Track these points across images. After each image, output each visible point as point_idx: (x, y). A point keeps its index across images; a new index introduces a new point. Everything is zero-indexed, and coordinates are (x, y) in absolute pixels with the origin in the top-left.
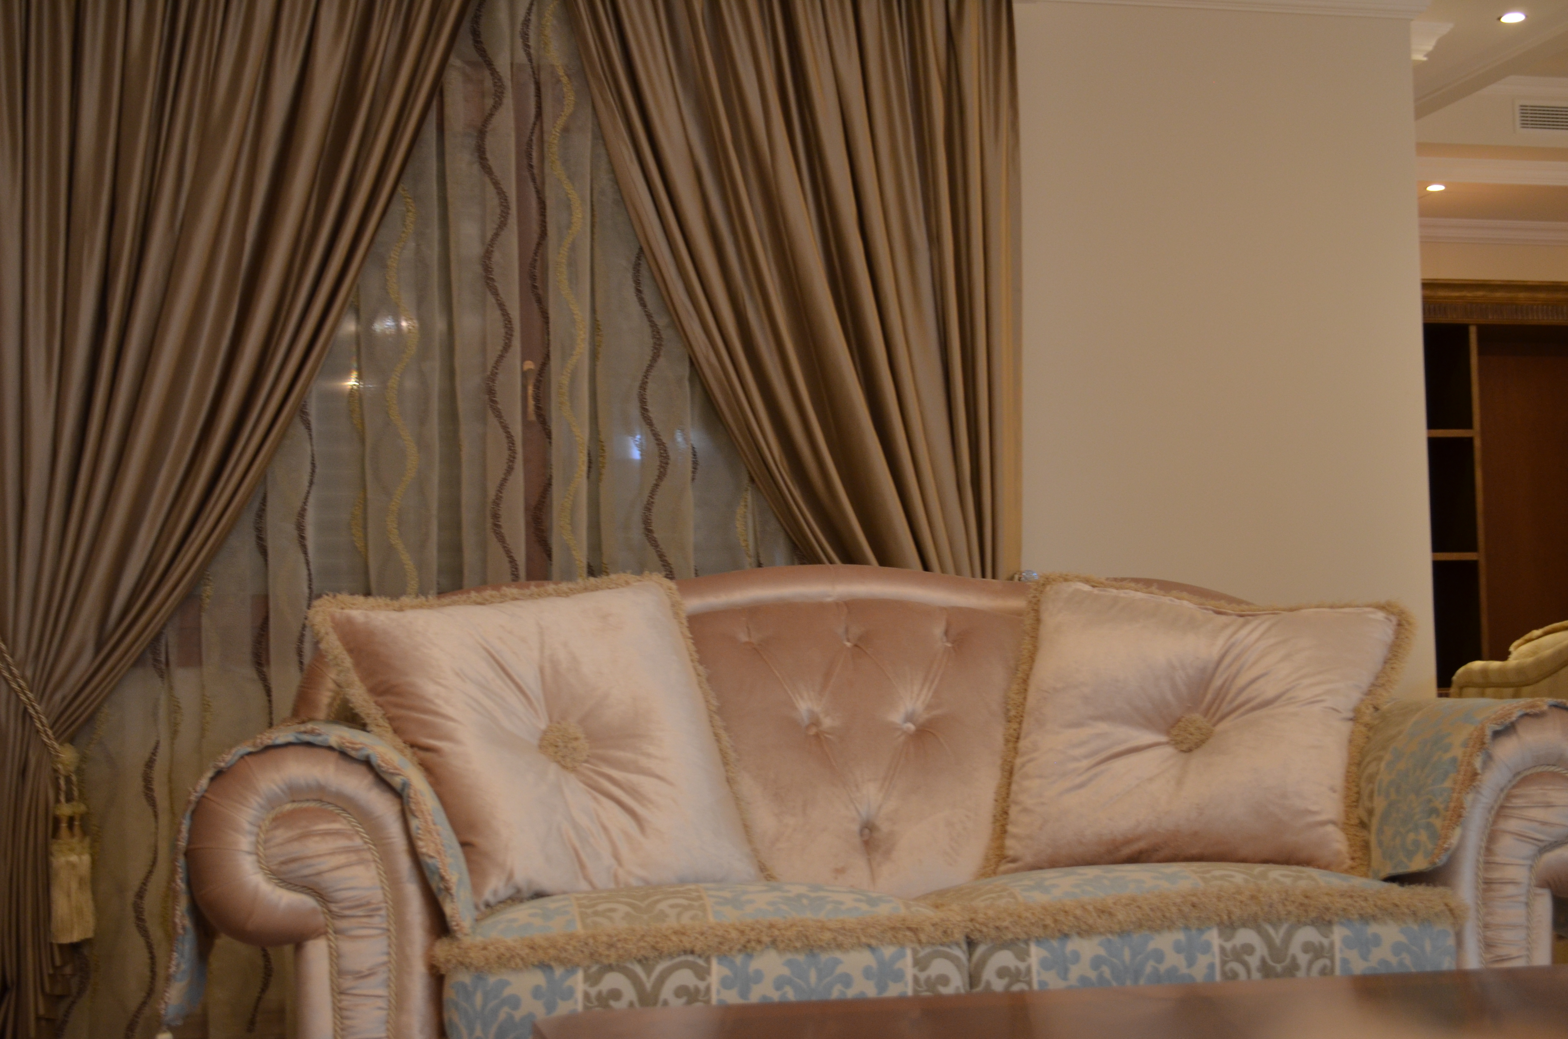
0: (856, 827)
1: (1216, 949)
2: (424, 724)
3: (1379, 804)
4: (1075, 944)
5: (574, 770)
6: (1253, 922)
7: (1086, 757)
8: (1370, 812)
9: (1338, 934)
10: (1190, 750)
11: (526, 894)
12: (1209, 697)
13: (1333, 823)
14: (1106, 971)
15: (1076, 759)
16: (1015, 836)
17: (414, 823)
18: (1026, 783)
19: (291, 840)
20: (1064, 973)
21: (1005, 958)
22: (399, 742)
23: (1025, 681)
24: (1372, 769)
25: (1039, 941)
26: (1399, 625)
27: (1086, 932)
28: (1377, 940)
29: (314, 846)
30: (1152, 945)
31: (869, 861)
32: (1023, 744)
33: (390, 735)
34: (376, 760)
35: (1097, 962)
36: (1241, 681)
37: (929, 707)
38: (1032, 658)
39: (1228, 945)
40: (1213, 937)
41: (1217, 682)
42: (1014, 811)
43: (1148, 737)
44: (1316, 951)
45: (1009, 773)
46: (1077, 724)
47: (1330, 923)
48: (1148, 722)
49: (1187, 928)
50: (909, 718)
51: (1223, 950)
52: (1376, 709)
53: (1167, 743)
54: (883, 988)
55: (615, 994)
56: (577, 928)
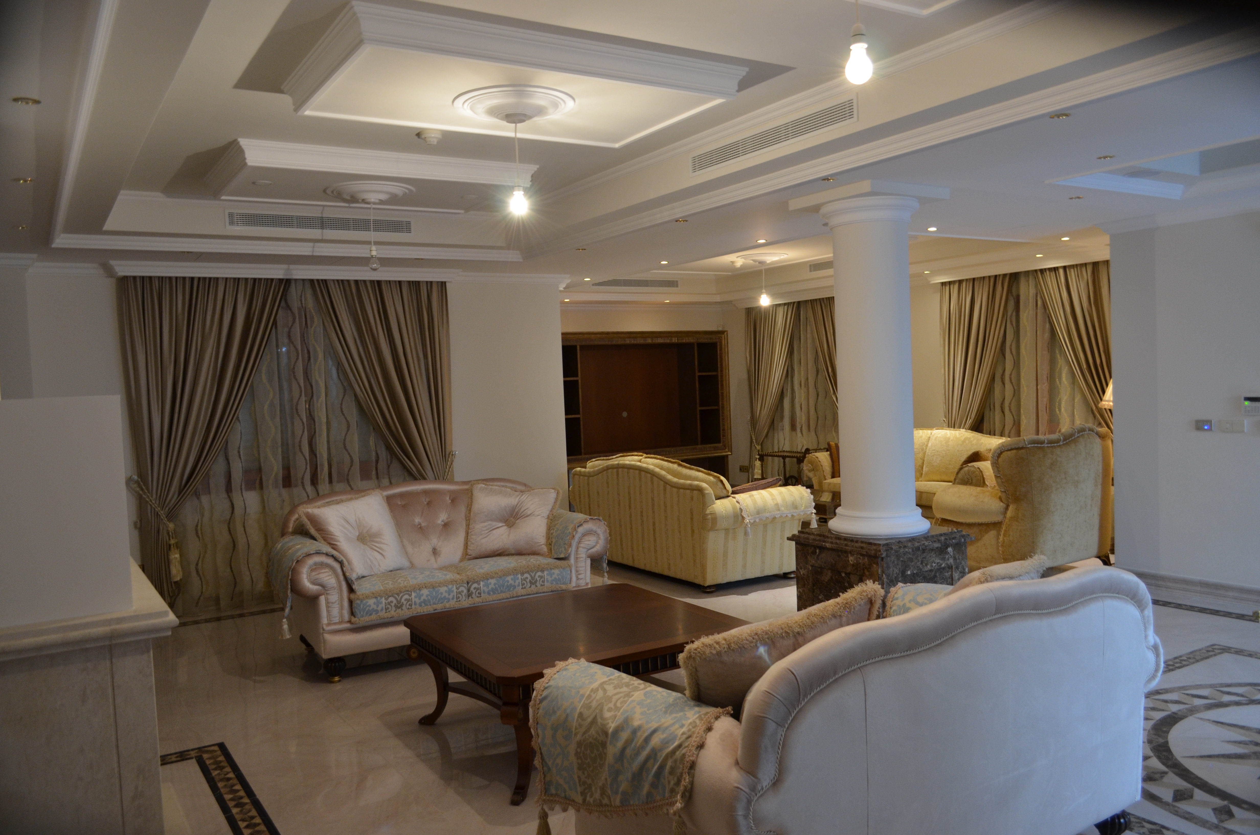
0: (431, 550)
2: (332, 539)
3: (554, 540)
4: (490, 581)
5: (366, 544)
6: (528, 572)
7: (487, 530)
8: (552, 542)
9: (546, 573)
10: (510, 527)
11: (360, 577)
12: (514, 514)
13: (544, 544)
14: (497, 586)
15: (485, 531)
16: (469, 549)
17: (344, 569)
18: (472, 537)
19: (316, 575)
20: (488, 587)
21: (475, 585)
22: (325, 543)
23: (470, 510)
24: (552, 531)
25: (482, 581)
26: (558, 493)
27: (492, 578)
28: (554, 573)
29: (322, 576)
30: (506, 579)
31: (435, 557)
32: (470, 526)
33: (323, 541)
34: (334, 556)
35: (495, 584)
36: (522, 510)
37: (447, 519)
38: (471, 505)
39: (523, 577)
40: (519, 576)
41: (516, 510)
42: (469, 543)
43: (501, 525)
44: (541, 577)
45: (467, 534)
46: (484, 522)
47: (544, 571)
48: (501, 521)
49: (514, 575)
50: (443, 521)
51: (521, 579)
52: (553, 515)
53: (505, 525)
54: (449, 595)
55: (392, 602)
56: (382, 588)
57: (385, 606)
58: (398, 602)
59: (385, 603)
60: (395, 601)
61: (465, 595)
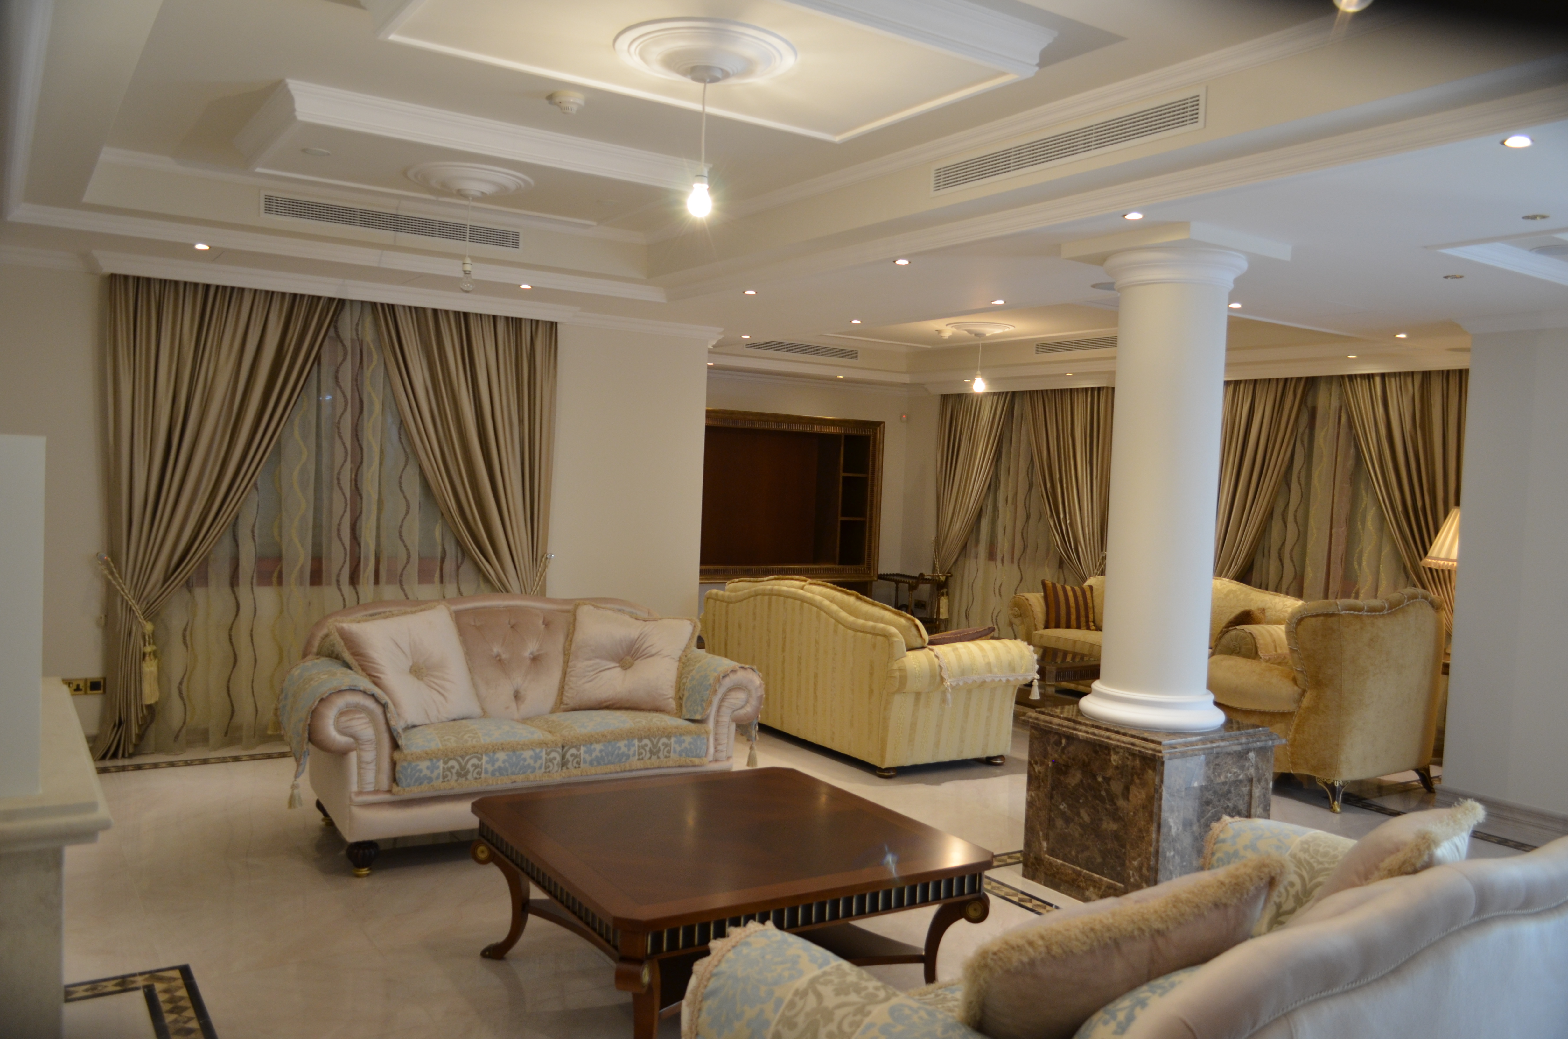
0: (512, 693)
1: (637, 746)
2: (374, 668)
3: (686, 694)
4: (594, 746)
5: (422, 679)
6: (648, 737)
7: (593, 671)
8: (683, 695)
9: (673, 739)
10: (626, 669)
11: (410, 726)
12: (633, 651)
13: (672, 698)
14: (604, 754)
15: (589, 672)
16: (566, 696)
17: (389, 715)
18: (572, 679)
19: (348, 721)
20: (591, 755)
21: (573, 751)
22: (364, 674)
23: (571, 641)
24: (684, 680)
25: (584, 745)
26: (694, 626)
27: (598, 741)
28: (684, 741)
29: (354, 723)
30: (617, 745)
31: (517, 704)
32: (570, 664)
33: (360, 671)
34: (375, 695)
35: (601, 751)
36: (644, 646)
37: (538, 650)
38: (573, 633)
39: (640, 744)
40: (636, 742)
41: (636, 646)
42: (566, 687)
43: (613, 665)
44: (666, 745)
45: (565, 674)
46: (590, 659)
47: (671, 737)
48: (613, 659)
49: (628, 740)
50: (531, 653)
51: (639, 746)
52: (686, 656)
53: (619, 666)
54: (535, 762)
55: (453, 767)
56: (440, 746)
57: (443, 772)
58: (463, 768)
59: (444, 768)
60: (457, 767)
61: (557, 764)
